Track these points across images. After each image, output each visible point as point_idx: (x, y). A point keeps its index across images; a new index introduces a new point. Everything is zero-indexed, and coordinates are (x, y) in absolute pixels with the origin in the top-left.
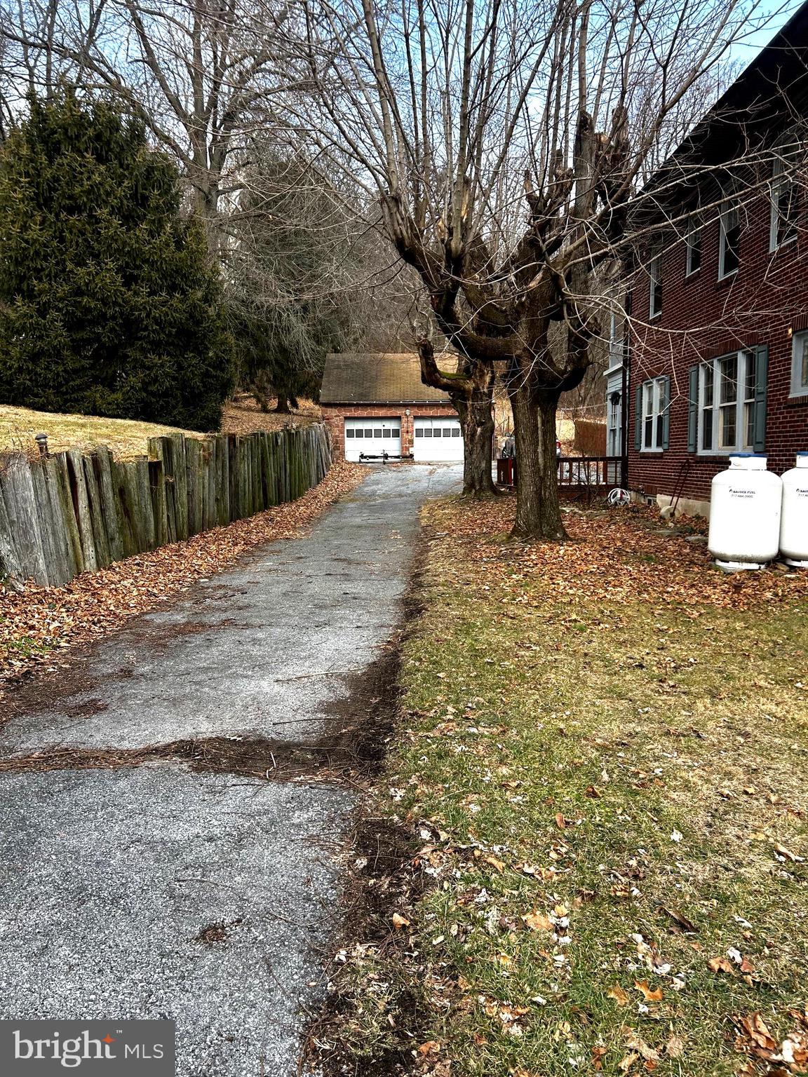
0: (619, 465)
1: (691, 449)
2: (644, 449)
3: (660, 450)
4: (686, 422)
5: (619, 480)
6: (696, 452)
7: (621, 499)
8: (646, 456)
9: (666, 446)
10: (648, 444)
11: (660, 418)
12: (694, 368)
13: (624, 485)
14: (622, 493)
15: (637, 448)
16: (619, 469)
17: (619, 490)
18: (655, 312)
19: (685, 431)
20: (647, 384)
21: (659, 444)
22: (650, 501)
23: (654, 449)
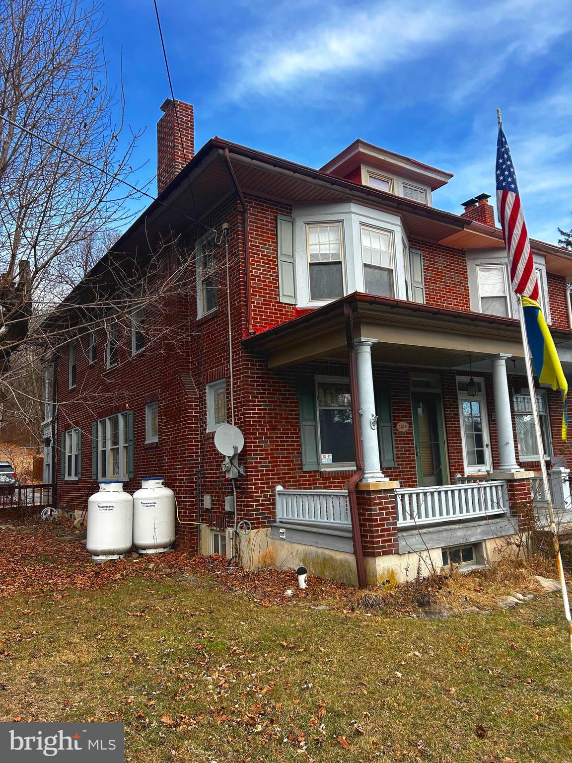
0: (51, 490)
1: (94, 478)
2: (67, 478)
3: (77, 479)
4: (90, 459)
5: (51, 501)
6: (97, 479)
7: (51, 515)
8: (68, 483)
9: (80, 476)
10: (70, 475)
11: (76, 456)
12: (94, 423)
13: (54, 505)
14: (52, 511)
15: (62, 477)
16: (50, 493)
17: (49, 509)
18: (73, 385)
19: (90, 465)
20: (68, 432)
21: (76, 475)
22: (71, 515)
23: (74, 478)
